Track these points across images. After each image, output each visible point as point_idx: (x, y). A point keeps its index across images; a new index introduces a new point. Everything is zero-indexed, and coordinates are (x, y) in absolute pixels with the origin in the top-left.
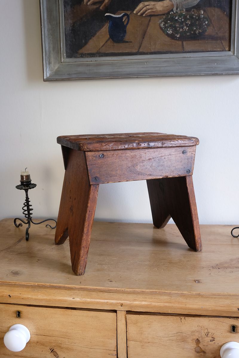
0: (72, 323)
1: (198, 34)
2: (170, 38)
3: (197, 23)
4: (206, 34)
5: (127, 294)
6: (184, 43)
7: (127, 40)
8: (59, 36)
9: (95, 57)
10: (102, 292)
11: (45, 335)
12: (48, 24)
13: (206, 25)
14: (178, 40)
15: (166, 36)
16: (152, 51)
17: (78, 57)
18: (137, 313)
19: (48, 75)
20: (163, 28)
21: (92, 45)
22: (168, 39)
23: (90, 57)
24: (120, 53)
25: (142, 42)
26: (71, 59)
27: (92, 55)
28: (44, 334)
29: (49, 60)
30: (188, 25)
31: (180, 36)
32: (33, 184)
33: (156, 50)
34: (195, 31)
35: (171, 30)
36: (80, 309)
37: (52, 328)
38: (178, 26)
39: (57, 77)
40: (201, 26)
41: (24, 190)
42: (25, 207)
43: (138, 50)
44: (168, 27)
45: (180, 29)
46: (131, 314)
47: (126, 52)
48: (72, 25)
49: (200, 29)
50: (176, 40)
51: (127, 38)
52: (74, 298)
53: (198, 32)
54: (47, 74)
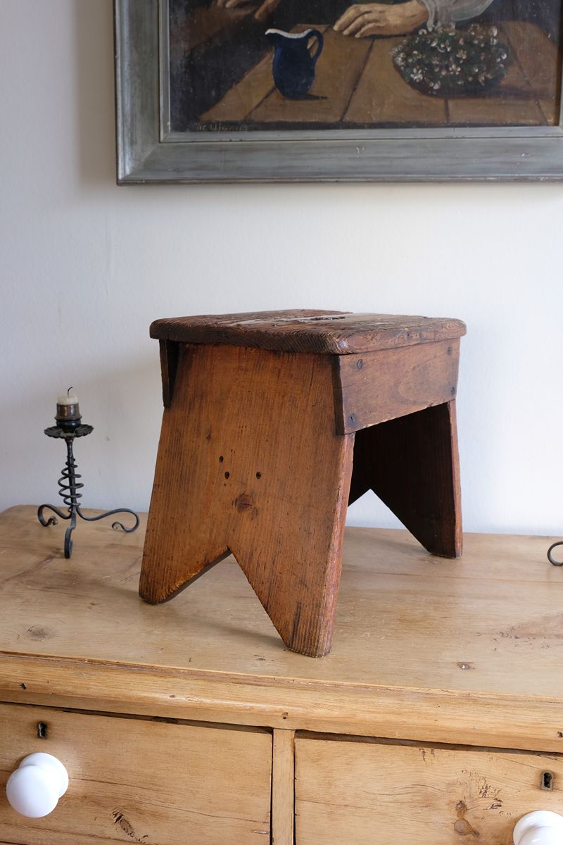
0: (166, 754)
1: (483, 84)
2: (418, 91)
3: (482, 58)
4: (503, 83)
5: (298, 691)
6: (451, 104)
7: (315, 94)
8: (156, 79)
9: (238, 130)
10: (241, 684)
11: (103, 780)
12: (131, 52)
13: (502, 61)
14: (436, 96)
15: (409, 87)
16: (375, 120)
17: (199, 131)
18: (321, 736)
19: (128, 172)
20: (402, 68)
21: (232, 104)
22: (411, 94)
23: (228, 130)
24: (299, 123)
25: (351, 98)
26: (182, 133)
27: (232, 126)
28: (100, 779)
29: (132, 136)
30: (461, 62)
31: (442, 87)
32: (85, 426)
33: (384, 119)
34: (476, 76)
35: (420, 71)
36: (187, 722)
37: (120, 764)
38: (438, 63)
39: (150, 176)
40: (490, 64)
41: (64, 440)
42: (64, 478)
43: (342, 118)
44: (413, 66)
45: (440, 71)
46: (306, 738)
47: (314, 120)
48: (187, 54)
49: (488, 71)
50: (432, 95)
51: (315, 89)
52: (173, 696)
53: (483, 78)
54: (126, 167)
